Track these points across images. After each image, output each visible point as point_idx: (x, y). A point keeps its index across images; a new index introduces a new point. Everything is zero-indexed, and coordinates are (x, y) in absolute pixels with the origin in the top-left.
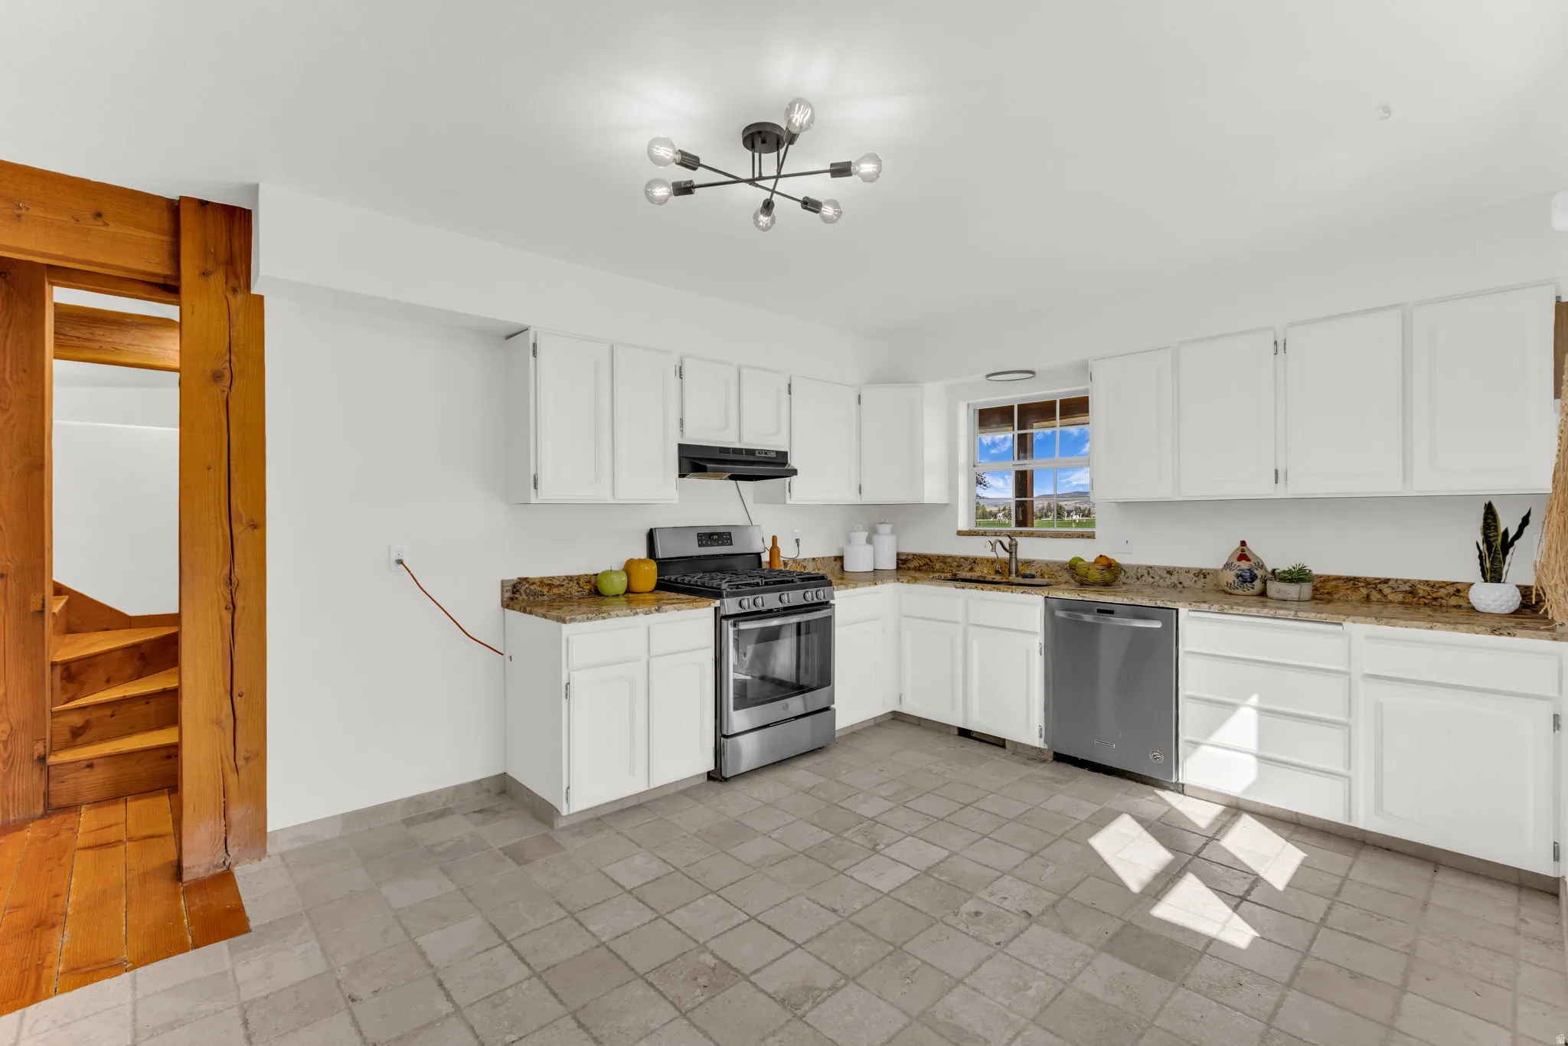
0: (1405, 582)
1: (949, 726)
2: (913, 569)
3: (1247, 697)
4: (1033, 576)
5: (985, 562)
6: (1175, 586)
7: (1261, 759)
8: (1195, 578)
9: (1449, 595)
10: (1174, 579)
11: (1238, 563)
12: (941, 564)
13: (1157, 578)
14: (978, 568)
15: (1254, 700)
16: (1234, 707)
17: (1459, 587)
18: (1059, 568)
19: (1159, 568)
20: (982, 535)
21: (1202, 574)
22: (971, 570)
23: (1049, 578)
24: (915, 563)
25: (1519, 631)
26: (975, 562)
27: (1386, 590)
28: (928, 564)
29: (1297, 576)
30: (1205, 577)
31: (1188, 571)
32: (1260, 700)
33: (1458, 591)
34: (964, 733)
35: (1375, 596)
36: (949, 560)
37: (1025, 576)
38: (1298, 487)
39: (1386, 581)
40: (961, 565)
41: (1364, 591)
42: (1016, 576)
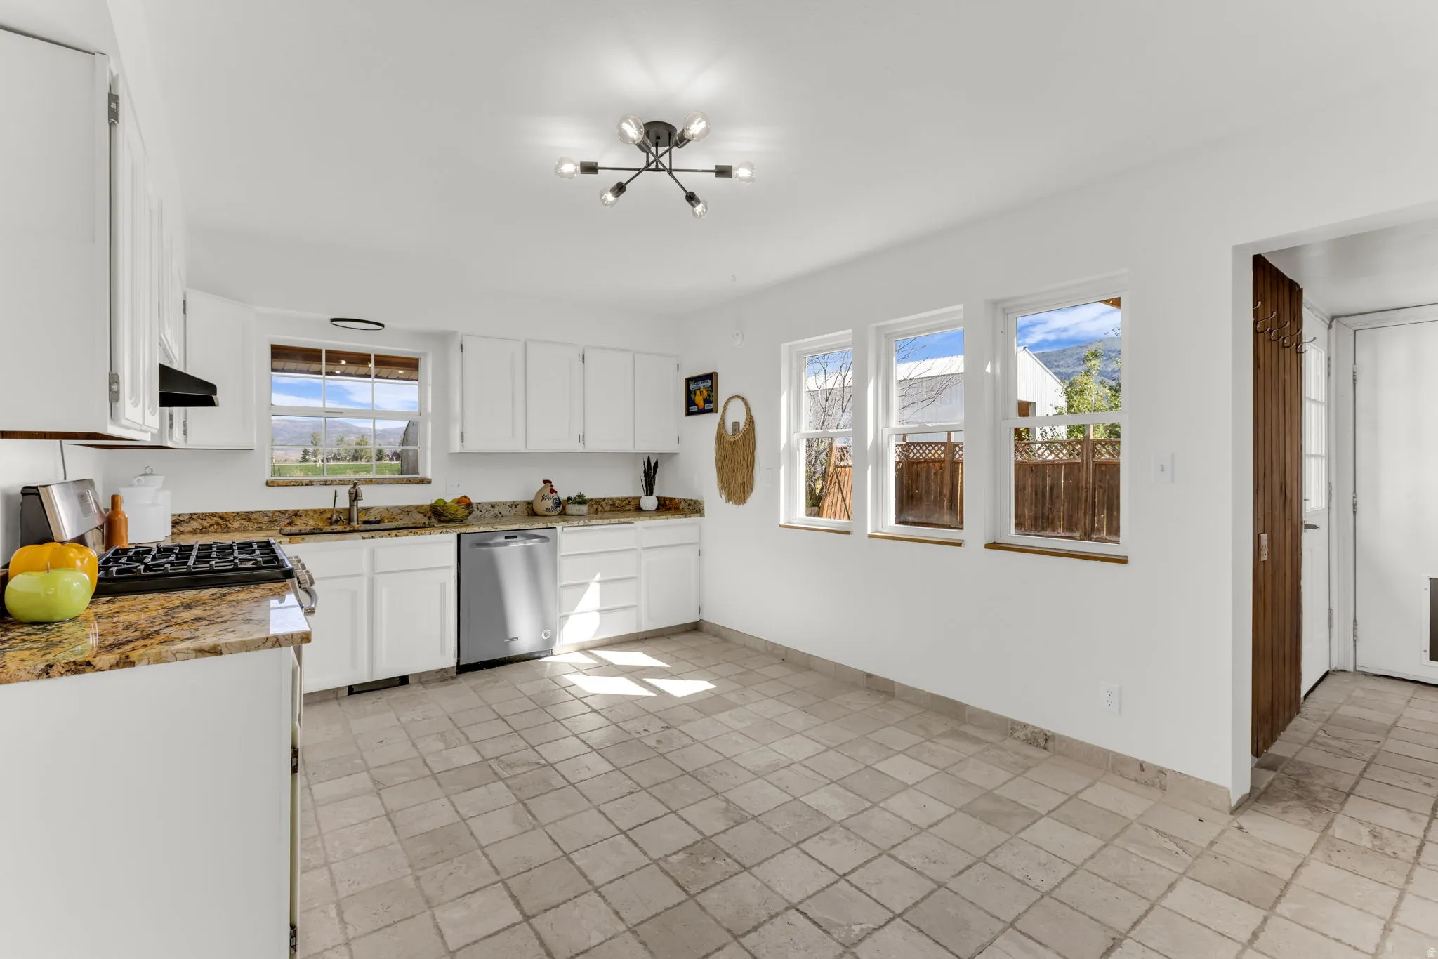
0: (612, 499)
1: (335, 692)
2: (190, 532)
3: (594, 577)
4: (379, 522)
5: (311, 513)
6: (496, 516)
7: (600, 611)
8: (510, 509)
9: (626, 504)
10: (496, 510)
11: (552, 495)
12: (242, 521)
13: (484, 511)
14: (301, 521)
15: (598, 577)
16: (585, 585)
17: (630, 499)
18: (400, 511)
19: (486, 503)
20: (307, 485)
21: (514, 505)
22: (290, 524)
23: (389, 522)
24: (196, 525)
25: (689, 517)
26: (296, 515)
27: (604, 505)
28: (217, 523)
29: (580, 500)
30: (516, 507)
31: (505, 504)
32: (601, 576)
33: (629, 502)
34: (352, 690)
35: (600, 508)
36: (254, 516)
37: (366, 522)
38: (593, 447)
39: (604, 499)
40: (276, 520)
41: (595, 507)
42: (358, 524)
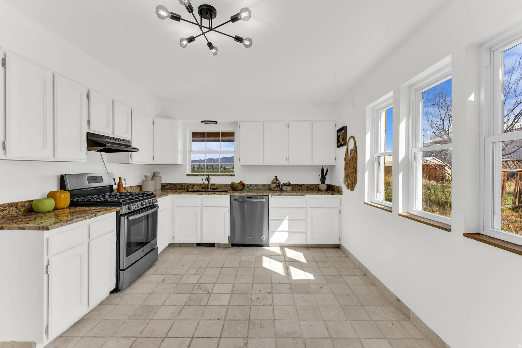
0: (307, 185)
1: (193, 244)
2: (168, 189)
3: (286, 217)
4: (216, 189)
5: (198, 185)
6: (257, 189)
7: (288, 232)
8: (263, 187)
9: (314, 187)
10: (257, 187)
11: (276, 182)
12: (180, 186)
13: (253, 187)
14: (195, 187)
15: (287, 217)
16: (283, 220)
17: (315, 185)
18: (224, 186)
19: (254, 184)
20: (197, 176)
21: (264, 185)
22: (192, 188)
23: (220, 189)
24: (169, 187)
25: (335, 194)
26: (194, 185)
27: (303, 187)
28: (174, 187)
29: (289, 185)
30: (265, 186)
31: (261, 185)
32: (289, 217)
33: (315, 186)
34: (198, 245)
35: (301, 188)
36: (183, 185)
37: (213, 189)
38: (291, 162)
39: (303, 185)
40: (188, 187)
41: (299, 187)
42: (210, 189)
